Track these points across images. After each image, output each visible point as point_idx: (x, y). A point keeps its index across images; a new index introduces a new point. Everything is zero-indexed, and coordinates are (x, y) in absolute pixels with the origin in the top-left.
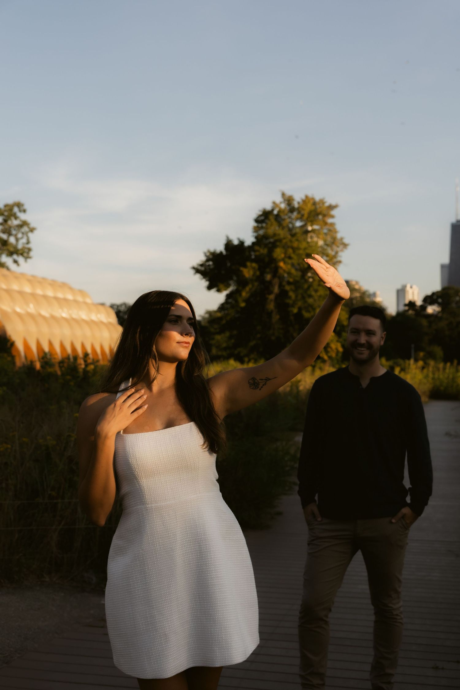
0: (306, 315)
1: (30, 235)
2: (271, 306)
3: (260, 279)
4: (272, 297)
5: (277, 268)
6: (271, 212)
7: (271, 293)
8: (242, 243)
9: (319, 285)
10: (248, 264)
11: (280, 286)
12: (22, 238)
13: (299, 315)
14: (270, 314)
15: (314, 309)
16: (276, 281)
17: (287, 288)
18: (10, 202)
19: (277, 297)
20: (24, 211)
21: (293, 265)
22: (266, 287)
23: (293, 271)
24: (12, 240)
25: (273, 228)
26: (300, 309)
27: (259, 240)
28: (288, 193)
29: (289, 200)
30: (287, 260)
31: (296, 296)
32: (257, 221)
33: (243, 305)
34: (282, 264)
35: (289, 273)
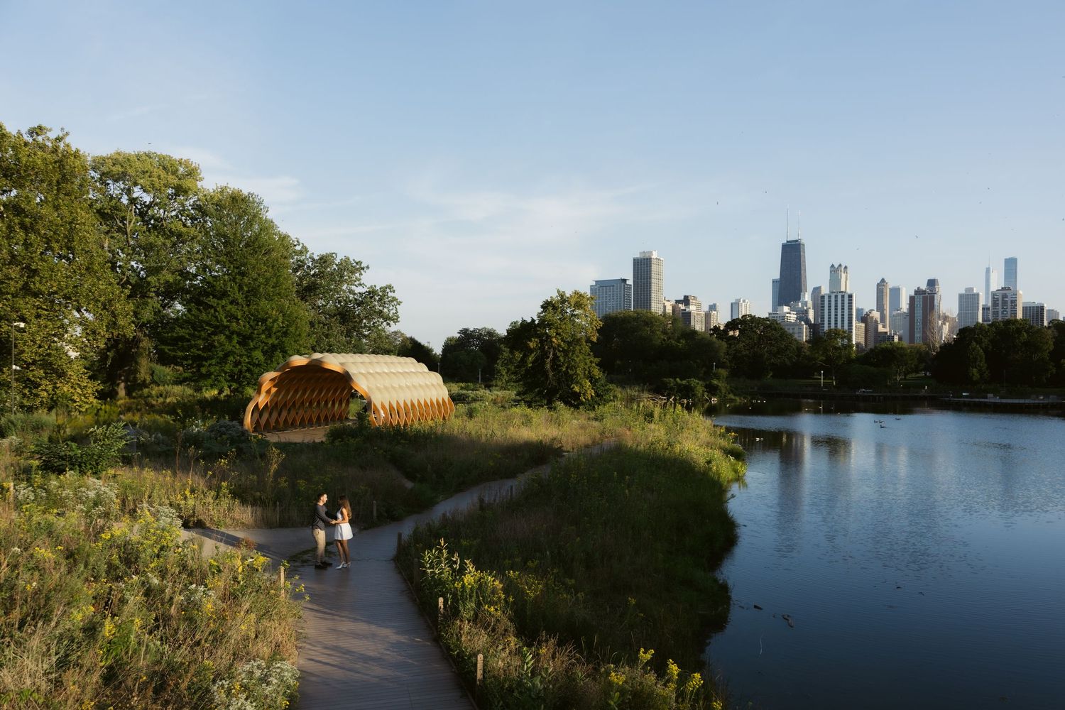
0: (571, 372)
1: (398, 306)
2: (548, 366)
3: (542, 348)
4: (549, 360)
5: (552, 342)
6: (551, 302)
7: (548, 357)
8: (533, 321)
9: (580, 352)
10: (533, 339)
11: (555, 354)
12: (392, 309)
13: (566, 373)
14: (548, 371)
15: (576, 368)
16: (552, 349)
17: (559, 354)
18: (384, 285)
19: (553, 360)
20: (394, 292)
21: (562, 340)
22: (544, 355)
23: (562, 344)
24: (386, 310)
25: (549, 316)
26: (567, 368)
27: (542, 321)
28: (561, 290)
29: (562, 295)
30: (558, 336)
31: (564, 360)
32: (542, 307)
33: (530, 365)
34: (554, 340)
35: (559, 345)
